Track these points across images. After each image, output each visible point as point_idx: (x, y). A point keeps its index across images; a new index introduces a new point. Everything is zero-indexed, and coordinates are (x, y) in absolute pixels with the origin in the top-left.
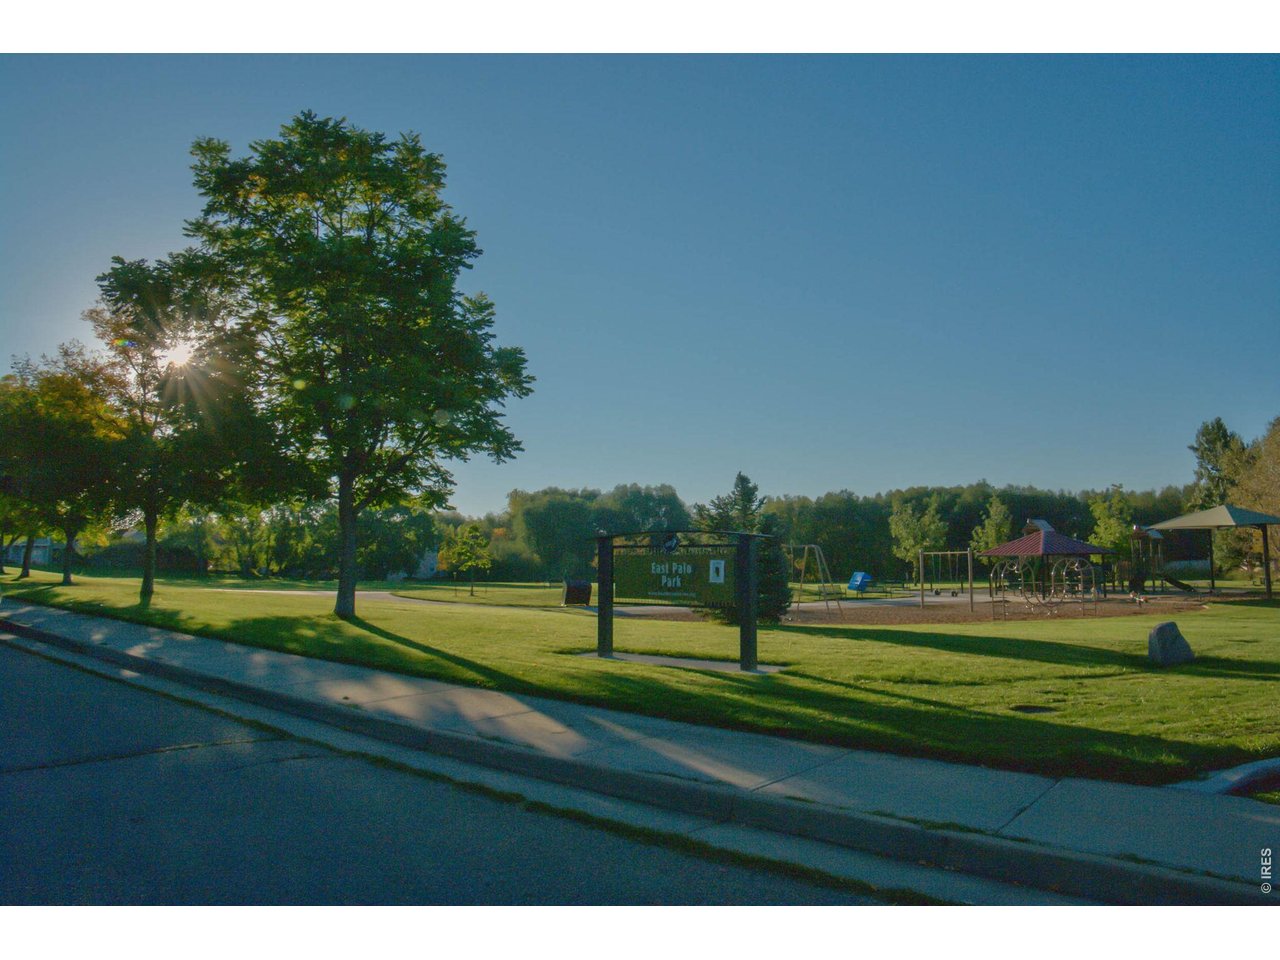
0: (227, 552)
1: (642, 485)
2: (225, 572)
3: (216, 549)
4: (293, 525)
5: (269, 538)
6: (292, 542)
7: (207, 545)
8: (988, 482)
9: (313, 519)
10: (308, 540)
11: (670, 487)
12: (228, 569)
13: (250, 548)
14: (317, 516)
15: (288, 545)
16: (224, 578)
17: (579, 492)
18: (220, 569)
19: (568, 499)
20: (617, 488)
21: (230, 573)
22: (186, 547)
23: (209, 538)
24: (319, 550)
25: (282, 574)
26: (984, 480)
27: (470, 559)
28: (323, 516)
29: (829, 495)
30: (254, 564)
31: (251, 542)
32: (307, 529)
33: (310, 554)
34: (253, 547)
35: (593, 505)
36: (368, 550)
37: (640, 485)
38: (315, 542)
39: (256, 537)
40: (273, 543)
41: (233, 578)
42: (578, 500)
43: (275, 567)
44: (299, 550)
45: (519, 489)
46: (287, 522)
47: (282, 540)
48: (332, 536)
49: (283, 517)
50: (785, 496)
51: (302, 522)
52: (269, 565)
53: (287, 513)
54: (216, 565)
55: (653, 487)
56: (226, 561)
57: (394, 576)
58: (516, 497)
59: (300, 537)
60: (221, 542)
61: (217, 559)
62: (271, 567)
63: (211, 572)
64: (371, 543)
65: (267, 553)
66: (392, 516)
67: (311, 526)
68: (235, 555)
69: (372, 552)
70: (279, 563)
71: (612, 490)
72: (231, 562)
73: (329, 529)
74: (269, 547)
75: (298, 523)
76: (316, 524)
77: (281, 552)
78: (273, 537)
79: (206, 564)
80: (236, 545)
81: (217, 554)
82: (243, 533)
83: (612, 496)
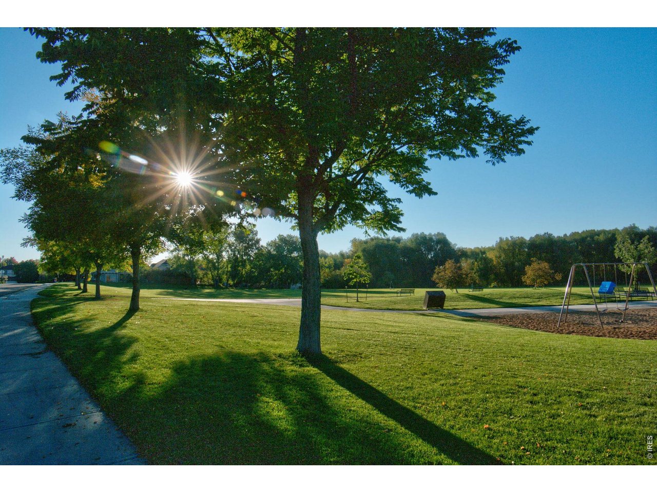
0: (206, 274)
1: (427, 233)
2: (205, 285)
3: (200, 273)
4: (240, 259)
5: (227, 266)
6: (240, 268)
7: (196, 271)
8: (636, 225)
9: (250, 256)
10: (248, 267)
11: (443, 234)
12: (207, 284)
13: (218, 272)
14: (252, 254)
15: (238, 270)
16: (206, 288)
17: (391, 238)
18: (203, 284)
19: (386, 242)
20: (413, 235)
21: (208, 286)
22: (185, 272)
23: (196, 267)
24: (254, 273)
25: (235, 286)
26: (634, 224)
27: (356, 277)
28: (255, 254)
29: (537, 236)
30: (220, 280)
31: (218, 269)
32: (247, 262)
33: (249, 274)
34: (220, 272)
35: (400, 245)
36: (280, 272)
37: (425, 233)
38: (252, 268)
39: (221, 266)
40: (229, 269)
41: (210, 289)
42: (390, 242)
43: (231, 282)
44: (244, 273)
45: (357, 238)
46: (237, 258)
47: (234, 267)
48: (260, 264)
49: (234, 255)
50: (511, 237)
51: (245, 258)
52: (228, 280)
53: (237, 253)
54: (200, 282)
55: (433, 234)
56: (206, 279)
57: (294, 286)
58: (354, 242)
59: (244, 266)
60: (202, 269)
61: (201, 279)
62: (229, 282)
63: (198, 285)
64: (282, 268)
65: (227, 274)
66: (292, 253)
67: (249, 260)
68: (210, 276)
69: (282, 274)
70: (233, 280)
71: (410, 236)
72: (208, 279)
73: (259, 261)
74: (227, 271)
75: (242, 258)
76: (252, 258)
77: (234, 274)
78: (229, 266)
79: (196, 281)
80: (211, 270)
81: (201, 276)
82: (214, 264)
83: (410, 240)
